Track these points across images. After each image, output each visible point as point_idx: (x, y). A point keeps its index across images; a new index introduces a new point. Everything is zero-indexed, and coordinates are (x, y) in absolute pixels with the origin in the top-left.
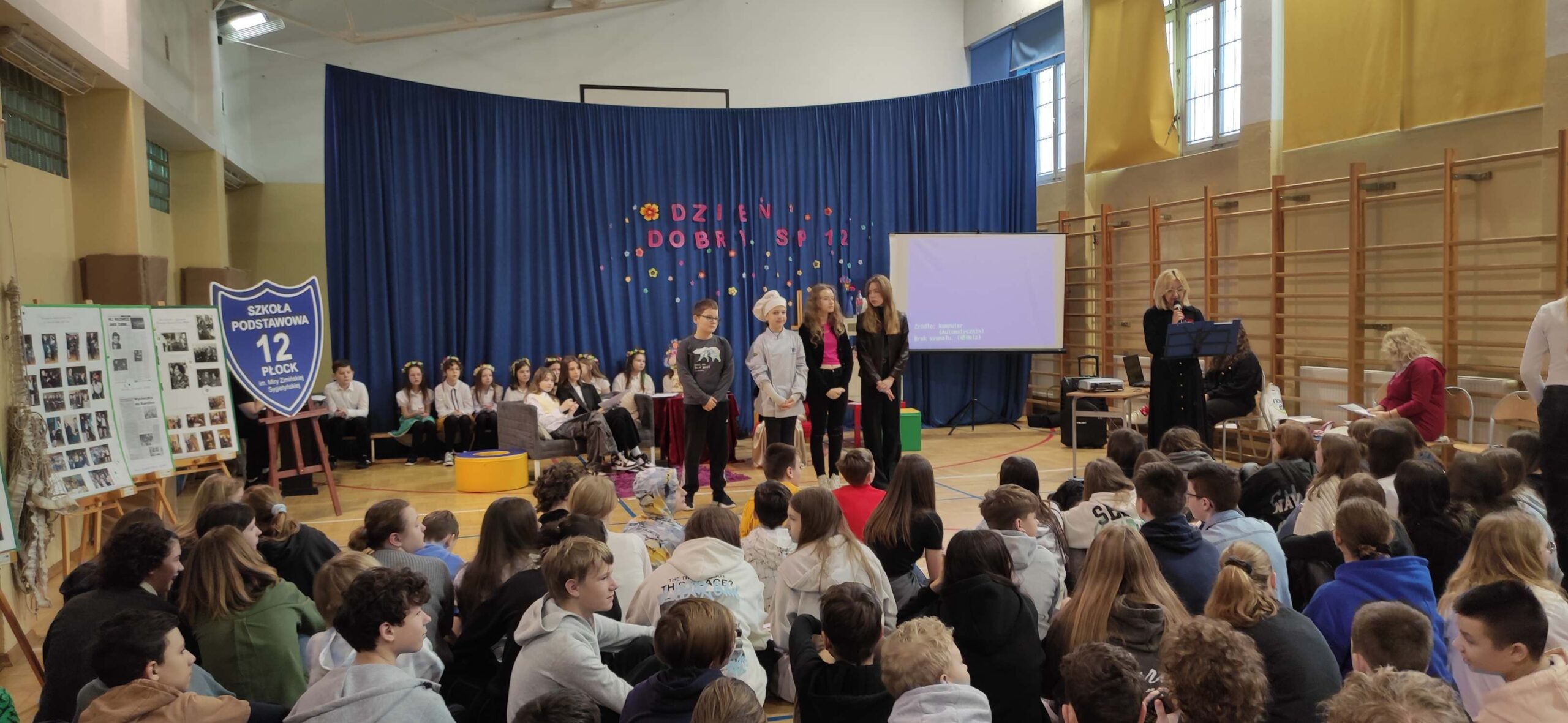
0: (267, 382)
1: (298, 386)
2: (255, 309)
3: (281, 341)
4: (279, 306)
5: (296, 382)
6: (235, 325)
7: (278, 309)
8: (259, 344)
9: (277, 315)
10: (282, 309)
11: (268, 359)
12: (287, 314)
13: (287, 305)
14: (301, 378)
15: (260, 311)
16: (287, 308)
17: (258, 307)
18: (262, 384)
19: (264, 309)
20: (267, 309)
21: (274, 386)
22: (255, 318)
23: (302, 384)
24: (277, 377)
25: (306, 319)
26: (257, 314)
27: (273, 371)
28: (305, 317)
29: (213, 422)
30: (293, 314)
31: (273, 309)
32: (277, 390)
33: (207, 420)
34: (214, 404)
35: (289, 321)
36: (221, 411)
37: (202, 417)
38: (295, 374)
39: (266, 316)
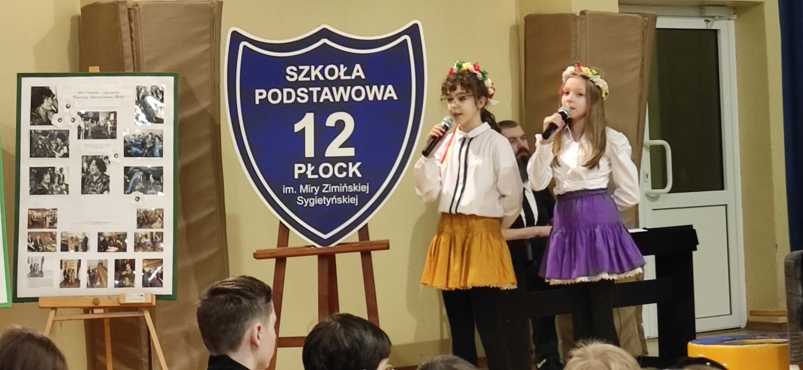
0: (297, 188)
1: (354, 200)
2: (299, 72)
3: (340, 125)
4: (343, 69)
5: (353, 194)
6: (260, 95)
7: (341, 72)
8: (298, 127)
9: (339, 83)
10: (348, 72)
11: (310, 152)
12: (358, 81)
13: (358, 66)
14: (365, 188)
15: (308, 74)
16: (358, 71)
17: (307, 68)
18: (287, 190)
19: (315, 72)
20: (322, 72)
21: (307, 196)
22: (296, 85)
23: (364, 198)
24: (319, 182)
25: (391, 92)
26: (301, 78)
27: (315, 172)
28: (390, 87)
29: (139, 246)
30: (369, 82)
31: (332, 72)
32: (313, 202)
33: (130, 242)
34: (146, 220)
35: (358, 93)
36: (154, 230)
37: (122, 237)
38: (354, 180)
39: (317, 83)
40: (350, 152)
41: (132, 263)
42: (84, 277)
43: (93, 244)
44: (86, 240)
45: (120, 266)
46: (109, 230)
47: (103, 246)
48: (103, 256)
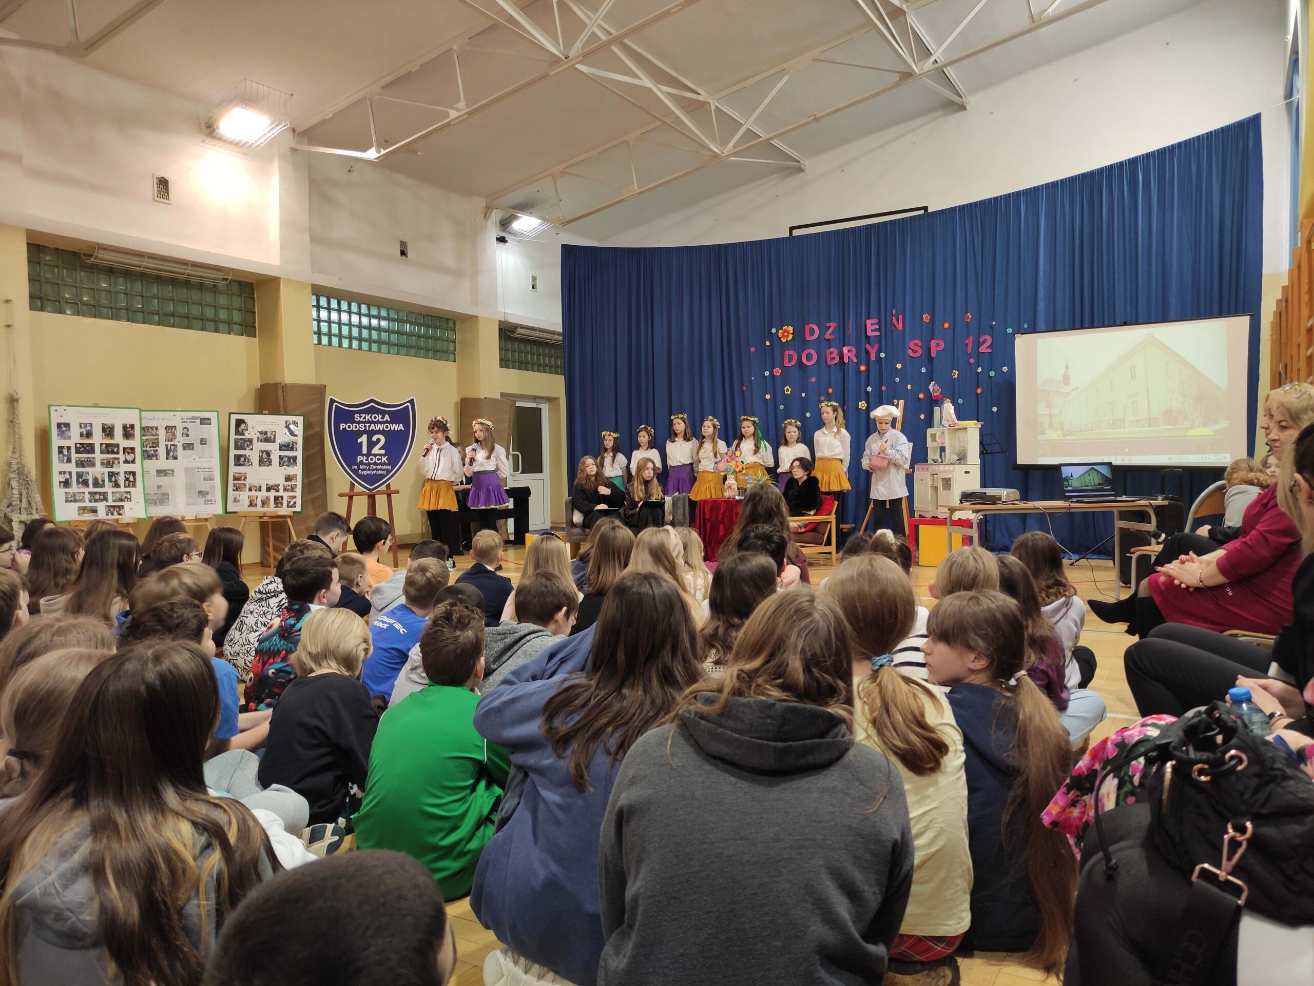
0: (359, 467)
1: (384, 472)
2: (360, 417)
3: (379, 440)
4: (380, 416)
5: (384, 470)
6: (342, 426)
7: (379, 417)
8: (359, 441)
9: (378, 422)
10: (383, 418)
11: (365, 451)
12: (387, 422)
13: (387, 416)
14: (389, 467)
15: (365, 418)
16: (387, 417)
17: (364, 415)
18: (354, 467)
19: (368, 417)
20: (371, 417)
21: (363, 470)
22: (359, 422)
23: (388, 472)
24: (369, 464)
25: (401, 427)
26: (362, 420)
27: (367, 460)
28: (401, 425)
29: (285, 490)
30: (391, 422)
31: (375, 418)
32: (365, 473)
33: (281, 488)
34: (288, 478)
35: (387, 427)
36: (293, 483)
37: (278, 486)
38: (384, 464)
39: (368, 422)
40: (383, 452)
41: (282, 497)
42: (259, 503)
43: (264, 488)
44: (260, 487)
45: (276, 498)
46: (272, 483)
47: (268, 489)
48: (268, 494)
